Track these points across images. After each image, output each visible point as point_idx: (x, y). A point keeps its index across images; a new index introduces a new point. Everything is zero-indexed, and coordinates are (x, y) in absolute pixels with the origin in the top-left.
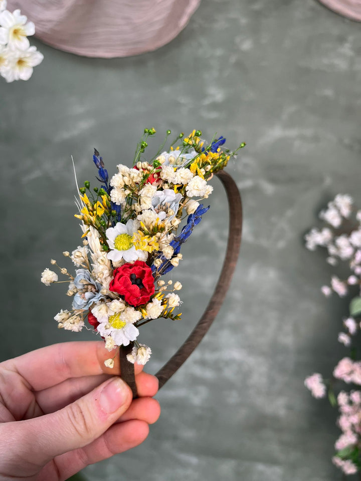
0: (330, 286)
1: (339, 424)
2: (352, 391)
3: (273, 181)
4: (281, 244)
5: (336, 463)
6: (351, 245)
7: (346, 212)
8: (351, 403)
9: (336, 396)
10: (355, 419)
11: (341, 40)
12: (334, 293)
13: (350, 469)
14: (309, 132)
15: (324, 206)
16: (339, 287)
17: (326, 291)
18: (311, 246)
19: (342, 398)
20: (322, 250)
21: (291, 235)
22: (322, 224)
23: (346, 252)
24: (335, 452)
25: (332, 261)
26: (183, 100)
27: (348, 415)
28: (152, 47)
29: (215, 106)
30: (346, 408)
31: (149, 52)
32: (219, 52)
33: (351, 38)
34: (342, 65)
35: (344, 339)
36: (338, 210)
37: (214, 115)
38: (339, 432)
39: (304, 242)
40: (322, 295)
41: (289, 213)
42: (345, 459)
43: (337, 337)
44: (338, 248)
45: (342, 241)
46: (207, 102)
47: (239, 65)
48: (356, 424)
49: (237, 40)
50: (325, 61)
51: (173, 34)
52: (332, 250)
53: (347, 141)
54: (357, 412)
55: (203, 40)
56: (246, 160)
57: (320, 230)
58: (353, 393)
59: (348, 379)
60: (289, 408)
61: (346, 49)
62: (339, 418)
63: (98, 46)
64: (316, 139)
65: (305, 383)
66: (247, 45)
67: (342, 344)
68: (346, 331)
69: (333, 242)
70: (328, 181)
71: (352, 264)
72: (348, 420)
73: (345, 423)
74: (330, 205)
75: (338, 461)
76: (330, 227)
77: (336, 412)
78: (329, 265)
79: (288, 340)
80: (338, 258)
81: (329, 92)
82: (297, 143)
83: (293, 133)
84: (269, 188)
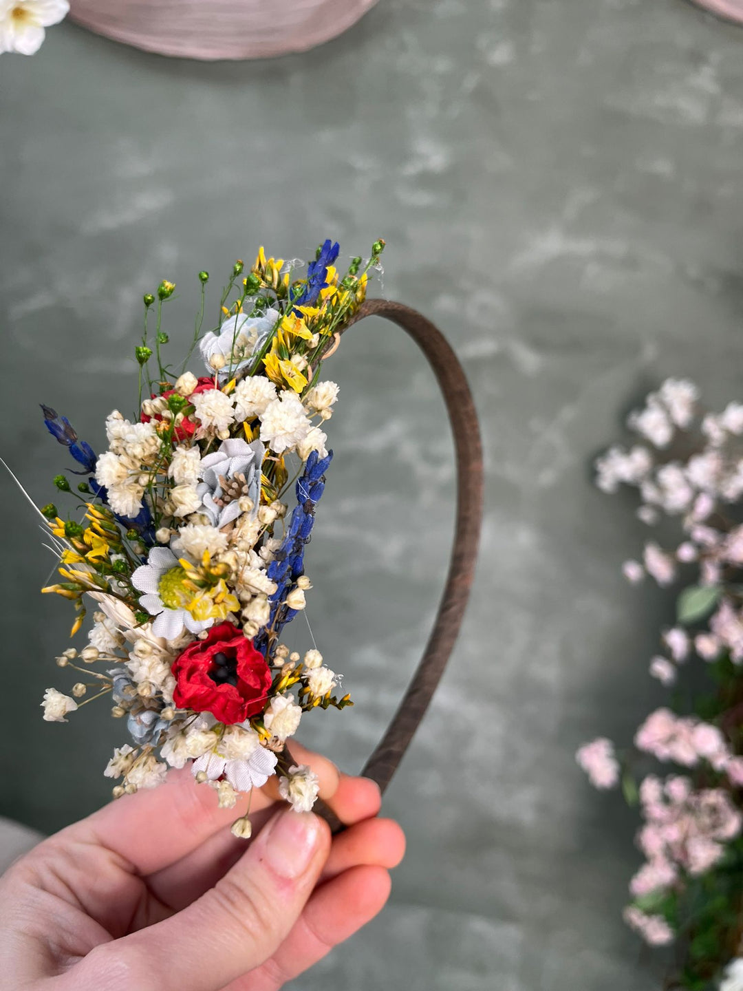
0: (641, 561)
1: (640, 841)
2: (670, 776)
3: (538, 344)
4: (547, 477)
5: (631, 921)
6: (688, 481)
7: (682, 415)
8: (666, 800)
9: (639, 783)
10: (673, 833)
11: (696, 58)
12: (649, 578)
13: (658, 933)
14: (618, 247)
15: (638, 404)
16: (659, 566)
17: (633, 571)
18: (607, 482)
19: (650, 790)
20: (629, 492)
21: (568, 459)
22: (631, 439)
23: (677, 497)
24: (629, 899)
25: (647, 516)
26: (361, 162)
27: (660, 824)
28: (301, 43)
29: (426, 180)
30: (656, 810)
31: (294, 54)
32: (442, 65)
33: (715, 56)
34: (693, 112)
35: (662, 669)
36: (666, 409)
37: (423, 199)
38: (639, 859)
39: (593, 474)
40: (624, 579)
41: (568, 413)
42: (649, 912)
43: (647, 664)
44: (661, 489)
45: (670, 475)
46: (411, 169)
47: (482, 96)
48: (676, 843)
49: (483, 41)
50: (660, 100)
51: (348, 19)
52: (649, 493)
53: (693, 271)
54: (678, 819)
55: (409, 37)
56: (486, 297)
57: (627, 451)
58: (672, 779)
59: (663, 752)
60: (542, 808)
61: (705, 79)
62: (641, 831)
63: (186, 34)
64: (630, 263)
65: (578, 756)
66: (501, 55)
67: (657, 681)
68: (667, 653)
69: (653, 476)
70: (650, 352)
71: (688, 522)
72: (658, 834)
73: (652, 840)
74: (651, 400)
75: (636, 917)
76: (648, 445)
77: (636, 817)
78: (642, 524)
79: (549, 672)
80: (659, 509)
81: (663, 167)
82: (592, 270)
83: (584, 247)
84: (529, 360)
